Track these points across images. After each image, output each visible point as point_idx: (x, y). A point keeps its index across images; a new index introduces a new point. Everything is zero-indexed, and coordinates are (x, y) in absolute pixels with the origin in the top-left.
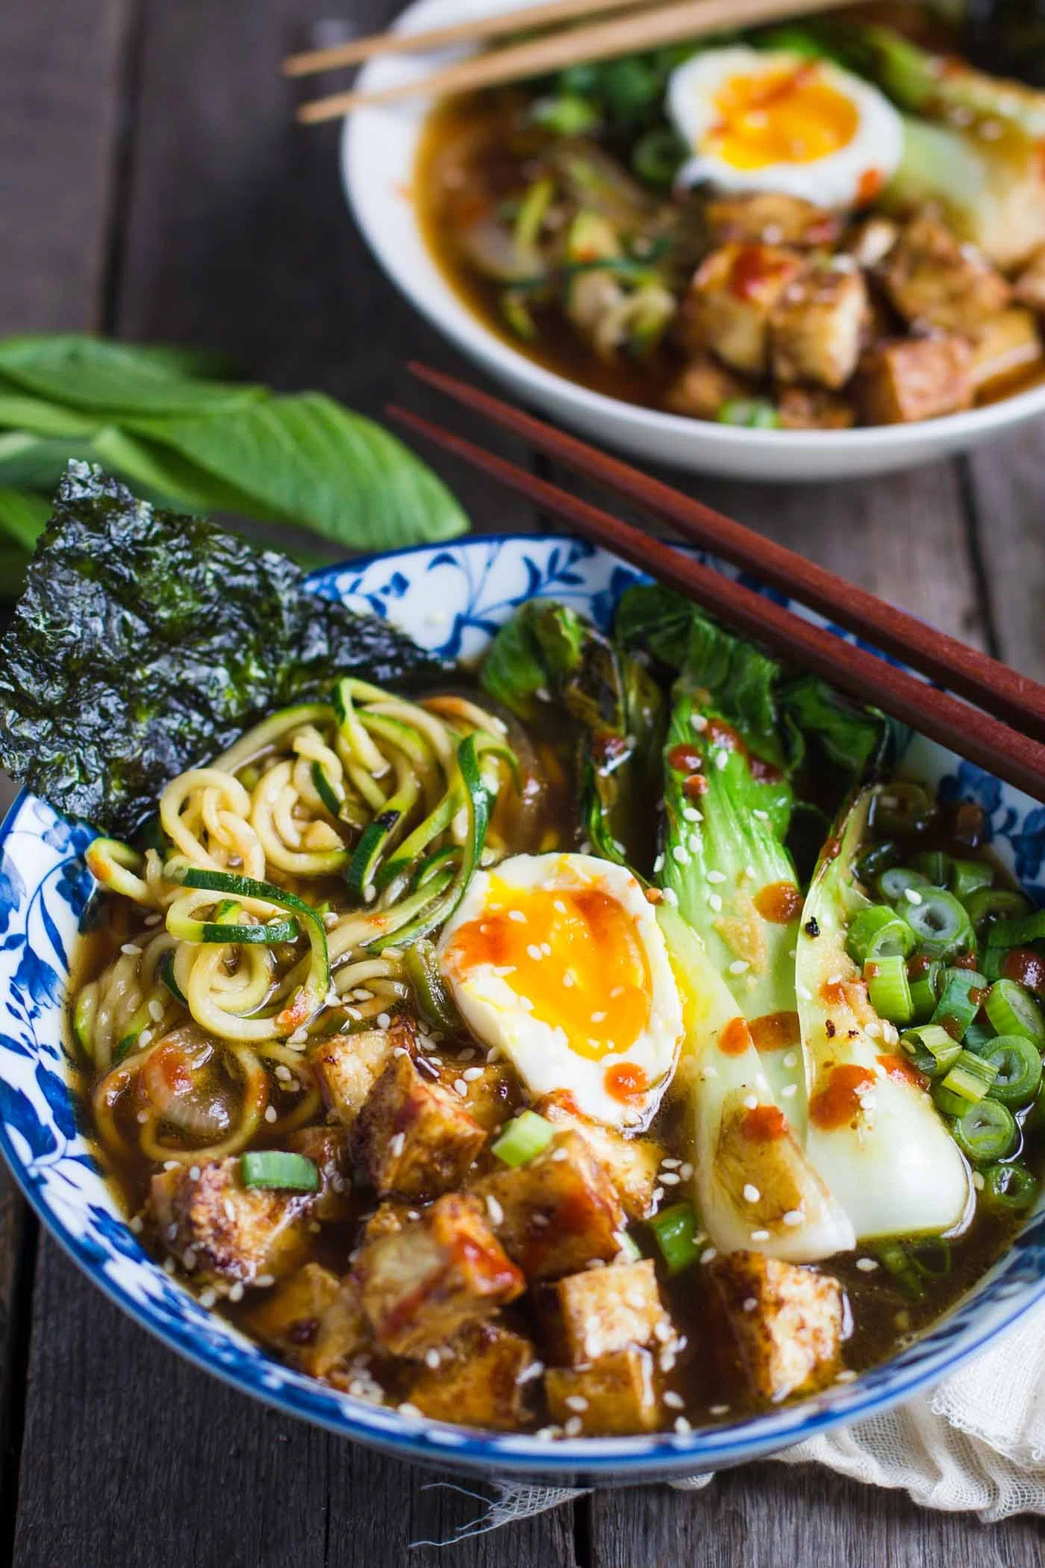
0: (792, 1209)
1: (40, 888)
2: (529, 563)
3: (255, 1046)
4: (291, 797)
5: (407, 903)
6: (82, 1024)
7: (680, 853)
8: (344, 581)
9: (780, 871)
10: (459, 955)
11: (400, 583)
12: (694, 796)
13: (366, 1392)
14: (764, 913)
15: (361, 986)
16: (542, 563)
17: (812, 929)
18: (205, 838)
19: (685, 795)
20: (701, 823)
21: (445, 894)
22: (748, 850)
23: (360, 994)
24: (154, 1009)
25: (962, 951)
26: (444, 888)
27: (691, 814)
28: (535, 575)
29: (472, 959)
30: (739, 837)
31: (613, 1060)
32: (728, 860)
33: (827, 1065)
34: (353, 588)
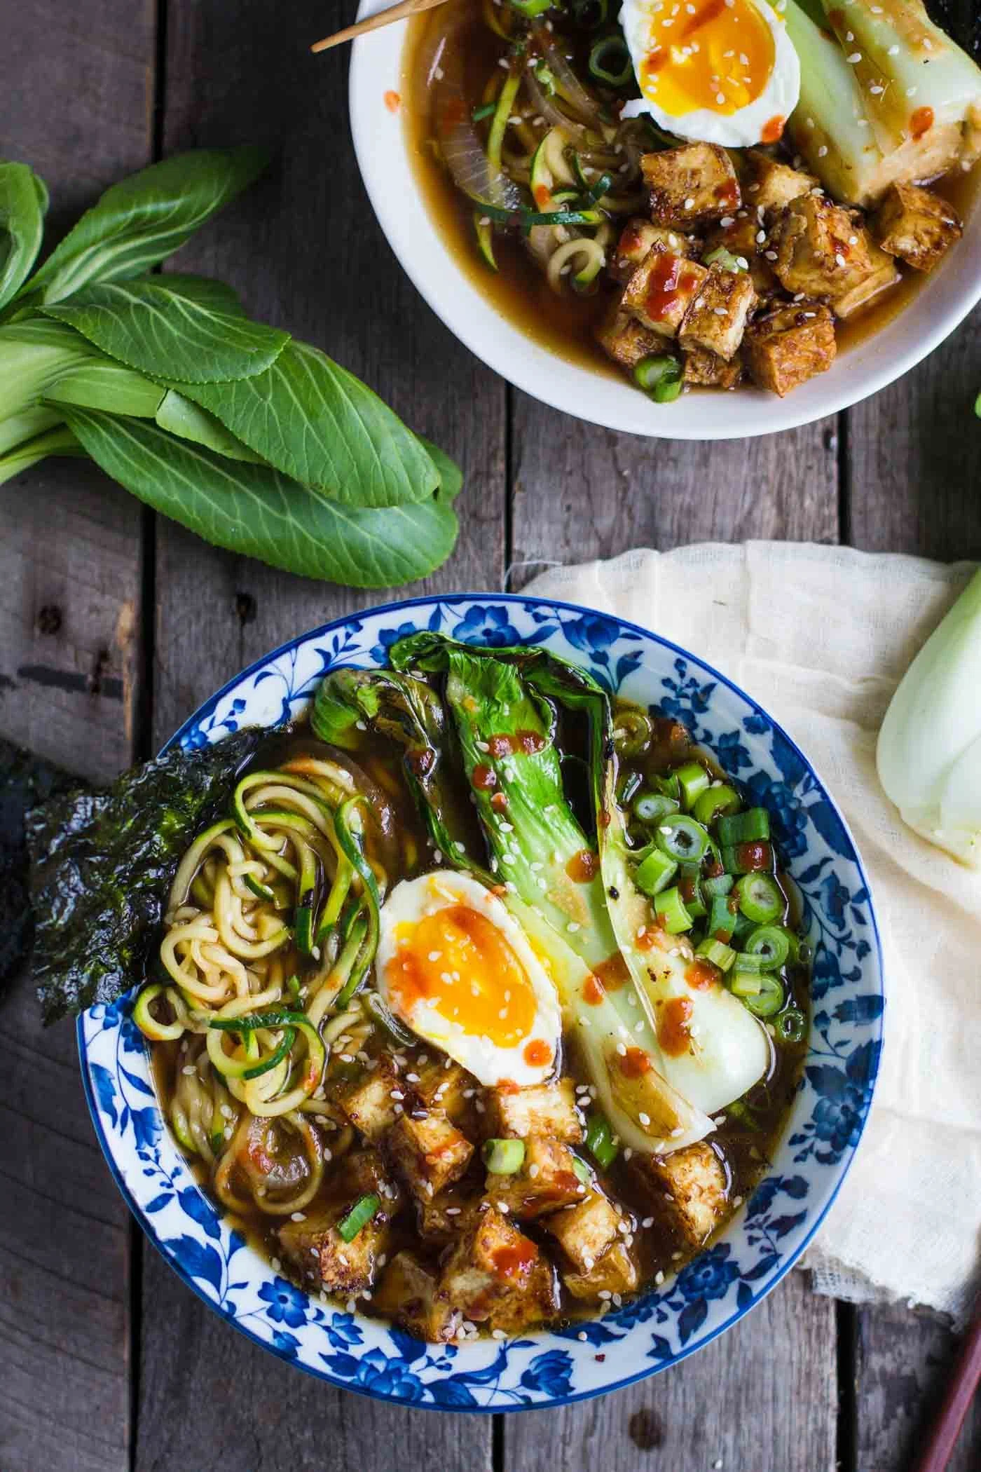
0: (674, 1128)
1: (118, 1063)
2: (319, 651)
3: (299, 1109)
4: (237, 902)
5: (344, 954)
6: (183, 1134)
7: (508, 858)
8: (204, 726)
9: (574, 843)
10: (398, 996)
11: (240, 704)
12: (500, 809)
13: (467, 1332)
14: (575, 880)
15: (343, 1033)
16: (329, 648)
17: (614, 893)
18: (201, 976)
19: (495, 812)
20: (513, 831)
21: (366, 940)
22: (550, 838)
23: (345, 1039)
24: (226, 1111)
25: (710, 859)
26: (364, 935)
27: (505, 827)
28: (326, 656)
29: (409, 998)
30: (541, 831)
31: (525, 1043)
32: (539, 851)
33: (659, 1003)
34: (211, 726)
